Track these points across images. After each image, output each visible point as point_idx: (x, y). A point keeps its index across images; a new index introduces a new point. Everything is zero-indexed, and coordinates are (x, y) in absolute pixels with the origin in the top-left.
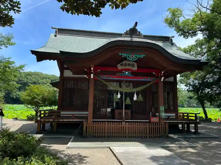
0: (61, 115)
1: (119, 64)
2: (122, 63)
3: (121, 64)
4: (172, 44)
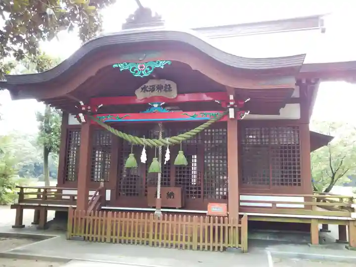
1: (139, 87)
2: (146, 85)
3: (142, 89)
4: (323, 31)
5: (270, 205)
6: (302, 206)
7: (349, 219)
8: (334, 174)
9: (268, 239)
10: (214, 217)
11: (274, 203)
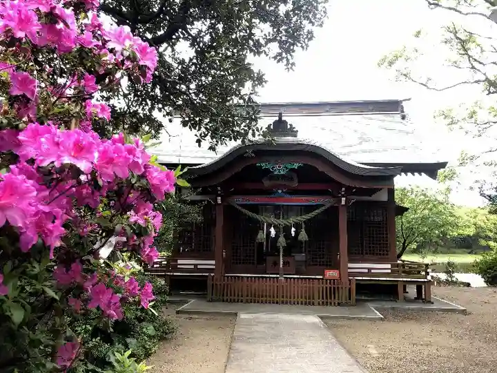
0: (179, 266)
4: (403, 118)
5: (366, 271)
6: (389, 271)
7: (426, 280)
8: (405, 240)
9: (363, 298)
10: (330, 280)
11: (369, 269)
